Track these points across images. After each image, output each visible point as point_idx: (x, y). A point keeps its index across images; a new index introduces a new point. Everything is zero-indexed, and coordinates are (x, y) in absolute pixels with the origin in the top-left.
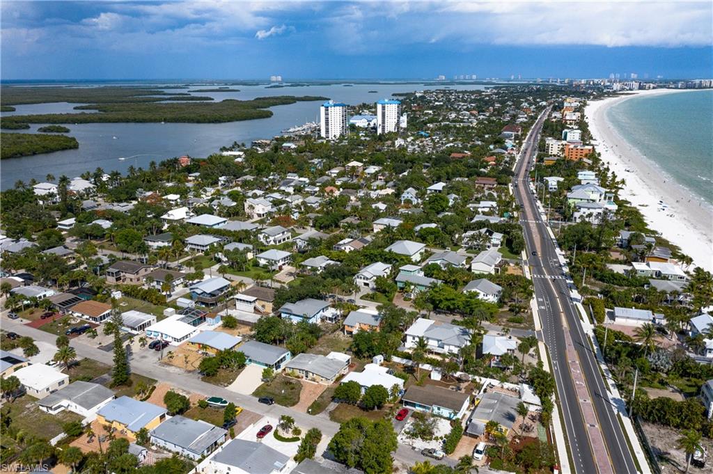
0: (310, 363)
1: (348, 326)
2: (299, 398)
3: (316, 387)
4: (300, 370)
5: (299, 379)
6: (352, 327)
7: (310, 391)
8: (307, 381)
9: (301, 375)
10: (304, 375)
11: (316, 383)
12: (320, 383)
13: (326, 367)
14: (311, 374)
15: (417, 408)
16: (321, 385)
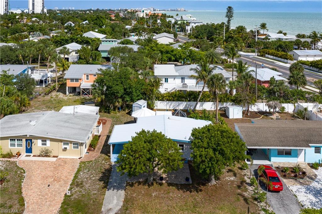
0: (33, 123)
1: (72, 80)
2: (22, 202)
3: (56, 167)
4: (12, 139)
5: (12, 159)
6: (77, 80)
7: (45, 178)
8: (31, 158)
9: (15, 149)
10: (23, 149)
11: (55, 159)
12: (62, 156)
13: (67, 124)
14: (39, 142)
15: (274, 159)
16: (65, 161)
